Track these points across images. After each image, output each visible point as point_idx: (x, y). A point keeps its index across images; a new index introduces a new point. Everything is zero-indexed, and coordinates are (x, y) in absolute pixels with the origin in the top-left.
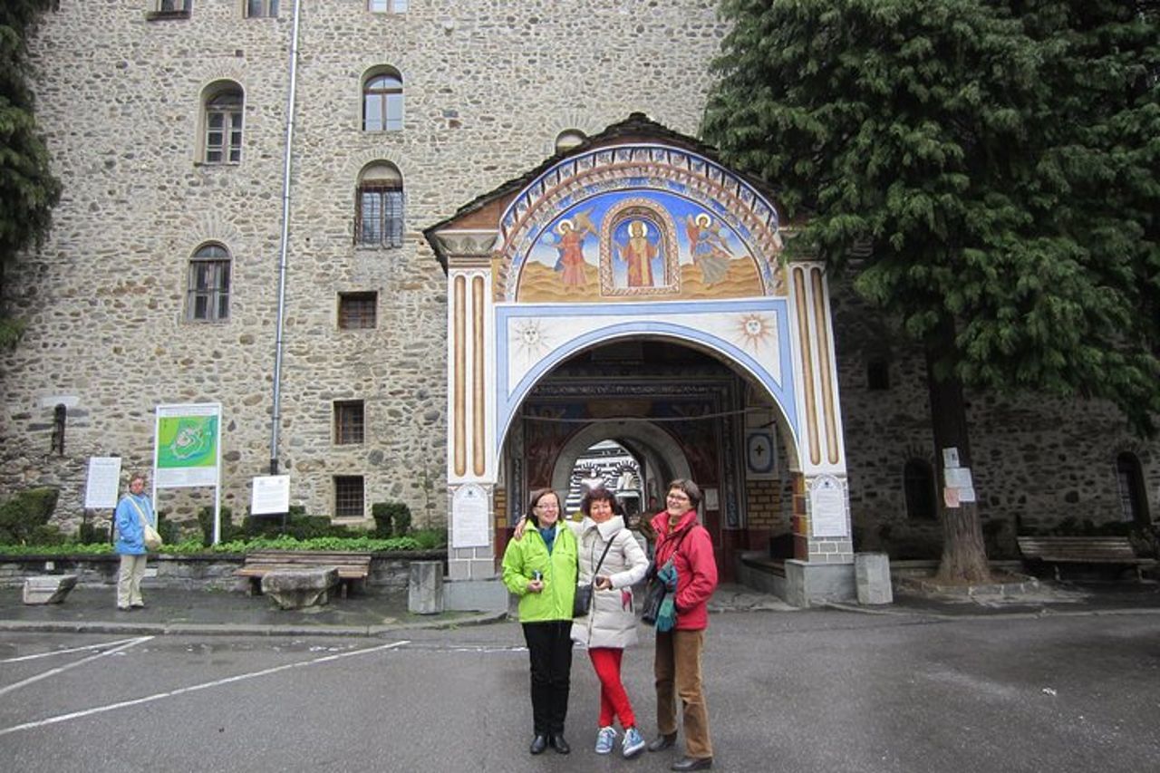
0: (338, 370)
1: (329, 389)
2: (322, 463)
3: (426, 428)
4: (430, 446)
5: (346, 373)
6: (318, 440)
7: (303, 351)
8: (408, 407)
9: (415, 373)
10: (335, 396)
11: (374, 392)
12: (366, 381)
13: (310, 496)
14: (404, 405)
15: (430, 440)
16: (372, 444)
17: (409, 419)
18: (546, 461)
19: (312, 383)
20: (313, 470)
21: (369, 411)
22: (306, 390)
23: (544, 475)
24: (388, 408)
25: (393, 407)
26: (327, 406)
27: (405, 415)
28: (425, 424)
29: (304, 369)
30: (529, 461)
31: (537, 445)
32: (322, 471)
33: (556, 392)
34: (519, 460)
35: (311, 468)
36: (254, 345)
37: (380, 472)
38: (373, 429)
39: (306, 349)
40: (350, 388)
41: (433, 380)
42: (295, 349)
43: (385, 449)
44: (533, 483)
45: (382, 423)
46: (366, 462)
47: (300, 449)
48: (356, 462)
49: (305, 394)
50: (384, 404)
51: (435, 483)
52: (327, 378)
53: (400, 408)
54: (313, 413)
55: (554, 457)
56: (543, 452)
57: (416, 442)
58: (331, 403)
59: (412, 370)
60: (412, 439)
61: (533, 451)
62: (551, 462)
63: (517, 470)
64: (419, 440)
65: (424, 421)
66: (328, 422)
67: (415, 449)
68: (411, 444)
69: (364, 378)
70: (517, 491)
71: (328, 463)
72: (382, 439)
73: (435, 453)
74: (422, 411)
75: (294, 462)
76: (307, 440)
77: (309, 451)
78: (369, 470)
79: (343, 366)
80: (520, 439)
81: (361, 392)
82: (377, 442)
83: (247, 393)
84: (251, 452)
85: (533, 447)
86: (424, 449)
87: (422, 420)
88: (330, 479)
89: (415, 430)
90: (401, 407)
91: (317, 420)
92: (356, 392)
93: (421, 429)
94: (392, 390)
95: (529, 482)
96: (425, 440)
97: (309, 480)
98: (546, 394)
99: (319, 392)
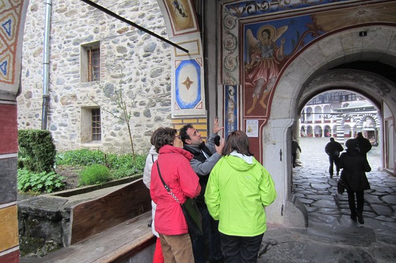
0: (83, 19)
1: (78, 36)
2: (75, 97)
3: (145, 60)
4: (148, 77)
5: (89, 20)
6: (72, 79)
7: (63, 8)
8: (131, 42)
9: (137, 10)
10: (82, 41)
11: (107, 33)
12: (101, 24)
13: (68, 123)
14: (129, 41)
15: (148, 71)
16: (106, 79)
17: (132, 53)
18: (264, 87)
19: (69, 34)
20: (70, 103)
21: (104, 51)
22: (65, 40)
23: (262, 102)
24: (117, 45)
25: (121, 44)
26: (77, 50)
27: (129, 49)
28: (145, 56)
29: (63, 22)
30: (247, 87)
31: (254, 70)
32: (75, 104)
33: (275, 6)
34: (235, 87)
35: (69, 101)
36: (38, 11)
37: (111, 103)
38: (107, 65)
39: (65, 7)
40: (91, 33)
41: (151, 14)
42: (59, 8)
43: (114, 82)
44: (249, 111)
45: (112, 59)
46: (102, 94)
47: (62, 86)
48: (95, 95)
49: (65, 43)
50: (114, 42)
51: (152, 112)
52: (78, 26)
53: (125, 45)
54: (69, 57)
55: (274, 81)
56: (261, 77)
57: (138, 74)
58: (79, 47)
59: (134, 7)
60: (135, 72)
61: (251, 76)
62: (271, 86)
63: (232, 97)
64: (140, 72)
65: (144, 53)
66: (78, 63)
67: (136, 81)
68: (134, 76)
69: (100, 22)
70: (232, 119)
71: (78, 96)
72: (112, 73)
73: (152, 83)
74: (141, 44)
75: (59, 97)
76: (66, 79)
77: (68, 88)
78: (104, 101)
79: (87, 16)
80: (235, 64)
81: (99, 34)
82: (109, 77)
83: (35, 48)
84: (37, 92)
85: (250, 71)
86: (144, 80)
87: (141, 52)
88: (80, 110)
89: (136, 63)
90: (126, 43)
91: (71, 62)
92: (95, 35)
93: (141, 61)
94: (120, 29)
95: (246, 110)
96: (143, 71)
97: (67, 111)
98: (263, 12)
99: (72, 39)
